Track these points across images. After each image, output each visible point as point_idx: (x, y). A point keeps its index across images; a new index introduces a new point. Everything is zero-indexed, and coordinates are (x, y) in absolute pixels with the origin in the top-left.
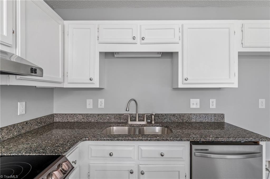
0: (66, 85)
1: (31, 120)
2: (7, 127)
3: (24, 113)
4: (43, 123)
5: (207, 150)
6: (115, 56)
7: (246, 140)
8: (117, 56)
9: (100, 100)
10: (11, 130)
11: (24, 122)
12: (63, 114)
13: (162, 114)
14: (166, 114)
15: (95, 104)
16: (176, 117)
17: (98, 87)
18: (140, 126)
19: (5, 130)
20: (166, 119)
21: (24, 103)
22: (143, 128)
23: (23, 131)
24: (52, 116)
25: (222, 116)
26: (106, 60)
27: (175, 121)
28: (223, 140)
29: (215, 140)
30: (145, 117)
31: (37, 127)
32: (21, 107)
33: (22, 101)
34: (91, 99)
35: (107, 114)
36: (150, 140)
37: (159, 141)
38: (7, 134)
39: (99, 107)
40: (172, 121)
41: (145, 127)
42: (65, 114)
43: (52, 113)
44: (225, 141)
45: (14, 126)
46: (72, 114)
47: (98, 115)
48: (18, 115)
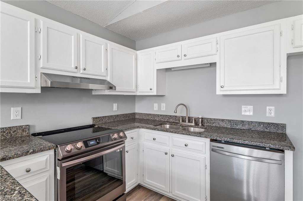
0: (138, 94)
1: (120, 115)
2: (108, 116)
3: (117, 110)
4: (127, 117)
5: (222, 148)
6: (172, 69)
7: (264, 146)
8: (174, 70)
9: (162, 104)
10: (110, 118)
11: (116, 115)
12: (140, 113)
13: (211, 119)
14: (214, 119)
15: (159, 107)
16: (225, 122)
17: (156, 94)
18: (188, 126)
19: (107, 117)
20: (215, 124)
21: (117, 104)
22: (189, 128)
23: (116, 120)
24: (134, 114)
25: (284, 126)
26: (167, 73)
27: (224, 126)
28: (238, 142)
29: (230, 140)
30: (193, 120)
31: (123, 119)
32: (115, 106)
33: (116, 103)
34: (156, 103)
35: (167, 115)
36: (177, 133)
37: (184, 134)
38: (108, 120)
39: (162, 109)
40: (221, 126)
41: (192, 128)
42: (141, 113)
43: (134, 112)
44: (240, 143)
45: (111, 116)
46: (145, 114)
47: (161, 115)
48: (114, 110)
